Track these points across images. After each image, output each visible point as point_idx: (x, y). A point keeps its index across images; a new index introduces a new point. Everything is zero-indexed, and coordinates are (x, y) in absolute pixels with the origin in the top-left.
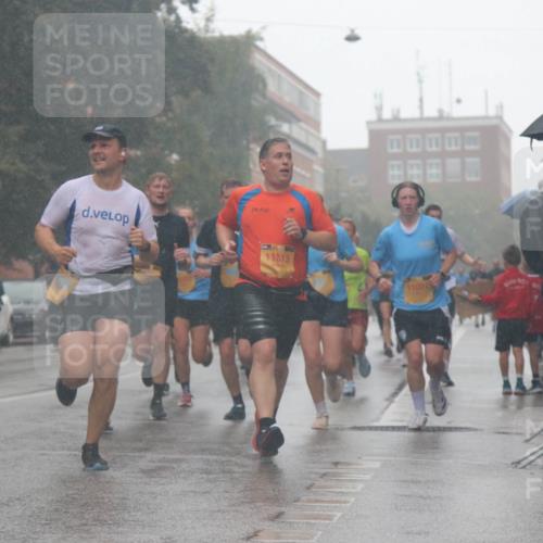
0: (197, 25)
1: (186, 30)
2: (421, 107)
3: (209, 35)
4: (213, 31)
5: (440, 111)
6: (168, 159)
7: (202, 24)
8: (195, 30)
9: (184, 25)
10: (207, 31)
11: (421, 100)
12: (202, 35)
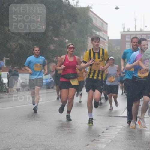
0: (74, 4)
1: (71, 5)
2: (136, 28)
3: (77, 7)
4: (78, 6)
5: (141, 29)
6: (65, 41)
7: (75, 4)
8: (73, 5)
10: (77, 6)
11: (136, 26)
12: (75, 7)
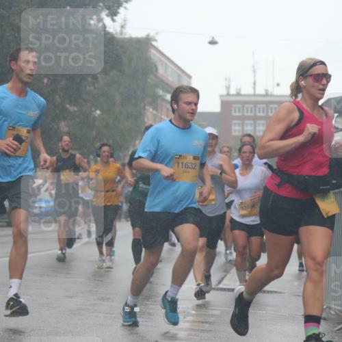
0: (116, 30)
1: (108, 33)
2: (254, 88)
3: (122, 36)
4: (125, 35)
5: (266, 91)
6: (94, 113)
7: (118, 29)
8: (114, 33)
9: (107, 29)
10: (121, 34)
11: (255, 83)
12: (118, 36)
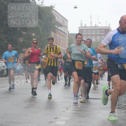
2: (91, 24)
4: (43, 5)
5: (96, 25)
6: (32, 35)
8: (39, 5)
9: (37, 3)
10: (42, 5)
